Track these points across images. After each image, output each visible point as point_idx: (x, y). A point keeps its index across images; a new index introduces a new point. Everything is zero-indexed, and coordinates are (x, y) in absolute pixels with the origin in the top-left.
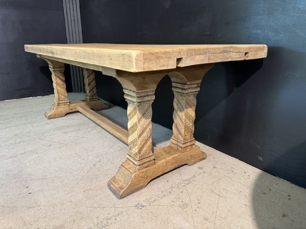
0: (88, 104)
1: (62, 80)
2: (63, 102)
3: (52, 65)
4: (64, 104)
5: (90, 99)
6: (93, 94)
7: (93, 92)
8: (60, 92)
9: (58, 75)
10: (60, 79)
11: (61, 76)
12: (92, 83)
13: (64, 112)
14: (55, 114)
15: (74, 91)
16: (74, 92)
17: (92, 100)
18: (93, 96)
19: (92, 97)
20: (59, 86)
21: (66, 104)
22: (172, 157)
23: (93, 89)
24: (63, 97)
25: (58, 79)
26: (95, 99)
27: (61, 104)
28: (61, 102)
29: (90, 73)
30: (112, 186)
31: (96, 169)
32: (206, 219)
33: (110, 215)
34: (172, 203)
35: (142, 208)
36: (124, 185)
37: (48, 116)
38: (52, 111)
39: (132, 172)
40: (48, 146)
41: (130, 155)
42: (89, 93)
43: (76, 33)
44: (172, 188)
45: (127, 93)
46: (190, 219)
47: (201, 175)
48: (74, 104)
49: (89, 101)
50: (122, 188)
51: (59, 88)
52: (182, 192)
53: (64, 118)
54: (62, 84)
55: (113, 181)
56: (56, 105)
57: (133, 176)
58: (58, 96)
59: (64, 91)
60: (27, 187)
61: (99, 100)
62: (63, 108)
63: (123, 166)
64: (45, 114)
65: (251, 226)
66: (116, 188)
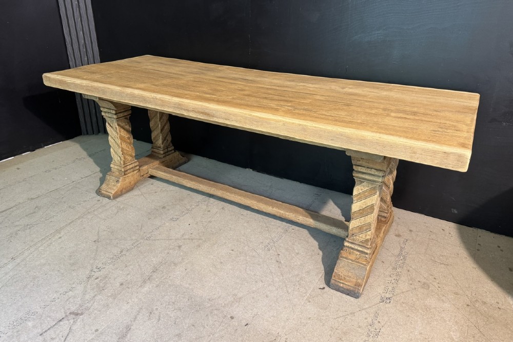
0: (163, 162)
1: (127, 131)
2: (131, 166)
3: (115, 109)
4: (132, 170)
5: (163, 154)
6: (167, 145)
7: (167, 141)
8: (125, 152)
9: (122, 124)
10: (125, 129)
11: (126, 125)
12: (166, 127)
13: (132, 183)
14: (121, 189)
15: (86, 133)
17: (167, 154)
18: (167, 148)
19: (166, 150)
20: (125, 141)
21: (134, 169)
23: (167, 136)
24: (129, 158)
25: (122, 130)
27: (129, 171)
28: (128, 167)
30: (342, 285)
31: (286, 267)
32: (456, 294)
33: (370, 320)
34: (413, 287)
35: (390, 302)
36: (359, 280)
37: (111, 195)
38: (114, 186)
39: (365, 263)
40: (177, 248)
41: (352, 243)
42: (162, 144)
43: (84, 30)
44: (394, 269)
45: (362, 171)
46: (444, 298)
47: (407, 245)
48: (145, 167)
49: (164, 157)
50: (360, 285)
51: (124, 146)
52: (409, 271)
53: (135, 192)
54: (129, 138)
55: (339, 279)
56: (118, 173)
57: (368, 268)
58: (123, 159)
59: (130, 150)
60: (232, 318)
61: (175, 151)
62: (132, 177)
63: (346, 258)
64: (99, 192)
65: (495, 288)
66: (351, 286)
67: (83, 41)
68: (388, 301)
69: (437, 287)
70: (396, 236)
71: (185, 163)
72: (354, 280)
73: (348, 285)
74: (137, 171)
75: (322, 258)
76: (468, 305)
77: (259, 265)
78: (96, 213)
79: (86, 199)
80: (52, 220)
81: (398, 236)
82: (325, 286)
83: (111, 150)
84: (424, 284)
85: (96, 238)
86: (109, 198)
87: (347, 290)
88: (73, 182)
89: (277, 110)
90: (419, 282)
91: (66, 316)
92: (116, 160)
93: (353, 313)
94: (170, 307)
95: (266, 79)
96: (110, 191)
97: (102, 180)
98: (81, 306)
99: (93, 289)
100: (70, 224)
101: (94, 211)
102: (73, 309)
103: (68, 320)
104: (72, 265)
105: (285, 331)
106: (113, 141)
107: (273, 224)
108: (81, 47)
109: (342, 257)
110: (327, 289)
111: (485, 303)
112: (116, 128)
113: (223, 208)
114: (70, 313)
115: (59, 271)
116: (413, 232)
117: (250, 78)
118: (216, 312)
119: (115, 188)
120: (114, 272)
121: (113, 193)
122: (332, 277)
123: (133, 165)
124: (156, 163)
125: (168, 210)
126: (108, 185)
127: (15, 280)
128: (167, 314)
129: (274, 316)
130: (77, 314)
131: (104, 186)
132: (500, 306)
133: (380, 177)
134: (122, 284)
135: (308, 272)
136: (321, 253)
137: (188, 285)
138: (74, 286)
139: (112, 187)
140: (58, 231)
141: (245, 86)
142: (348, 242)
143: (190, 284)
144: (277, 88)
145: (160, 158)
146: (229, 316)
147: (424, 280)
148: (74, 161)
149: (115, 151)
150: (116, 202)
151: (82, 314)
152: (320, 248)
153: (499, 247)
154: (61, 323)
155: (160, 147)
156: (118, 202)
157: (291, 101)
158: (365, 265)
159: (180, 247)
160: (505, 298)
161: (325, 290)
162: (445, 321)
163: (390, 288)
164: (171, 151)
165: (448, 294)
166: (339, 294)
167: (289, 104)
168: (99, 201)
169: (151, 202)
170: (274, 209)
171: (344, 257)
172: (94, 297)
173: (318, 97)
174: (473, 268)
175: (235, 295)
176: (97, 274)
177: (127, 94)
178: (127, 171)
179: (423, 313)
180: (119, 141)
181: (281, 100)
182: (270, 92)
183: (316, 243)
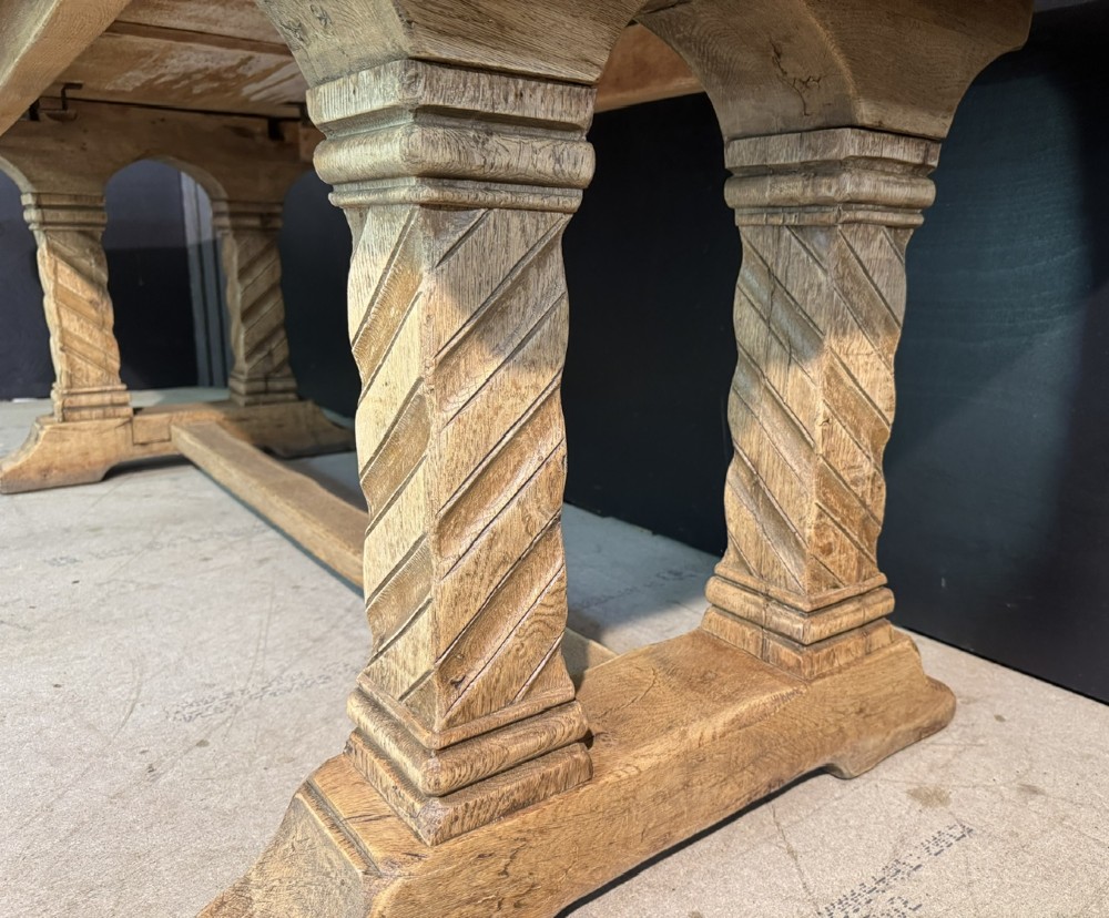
0: (240, 422)
1: (90, 279)
2: (96, 399)
3: (32, 189)
4: (99, 412)
5: (249, 393)
6: (269, 367)
7: (270, 354)
8: (76, 345)
9: (69, 251)
10: (78, 270)
11: (84, 256)
12: (266, 308)
13: (97, 456)
14: (44, 464)
15: (207, 380)
16: (203, 385)
17: (262, 398)
18: (266, 379)
19: (260, 385)
20: (75, 310)
21: (110, 411)
22: (729, 714)
23: (268, 338)
24: (95, 373)
25: (64, 270)
26: (280, 396)
27: (85, 413)
28: (84, 400)
29: (253, 252)
41: (372, 703)
48: (158, 418)
49: (246, 405)
58: (65, 368)
59: (98, 344)
61: (301, 398)
62: (95, 436)
74: (119, 421)
81: (931, 798)
92: (58, 374)
123: (108, 398)
142: (360, 690)
155: (241, 372)
164: (282, 392)
178: (76, 409)
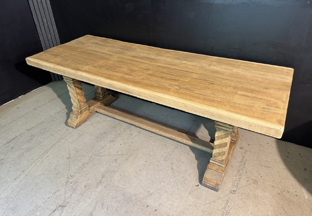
0: (102, 103)
1: (80, 88)
2: (84, 108)
4: (85, 110)
6: (104, 92)
8: (80, 100)
9: (77, 86)
10: (78, 88)
11: (79, 85)
13: (86, 117)
14: (80, 122)
17: (104, 97)
18: (104, 94)
20: (79, 95)
24: (83, 104)
25: (77, 89)
27: (83, 111)
28: (83, 109)
30: (208, 184)
31: (177, 172)
32: (273, 187)
33: (223, 205)
34: (248, 183)
35: (235, 193)
36: (218, 182)
37: (74, 126)
38: (75, 120)
39: (221, 172)
40: (115, 161)
41: (214, 161)
42: (101, 92)
43: (47, 17)
44: (238, 171)
45: (220, 124)
46: (266, 190)
47: (246, 154)
48: (92, 107)
49: (103, 99)
50: (218, 185)
51: (79, 97)
52: (246, 172)
53: (88, 123)
54: (81, 93)
55: (206, 181)
56: (76, 113)
57: (223, 175)
58: (79, 105)
59: (83, 99)
60: (148, 206)
61: (109, 94)
62: (85, 114)
63: (211, 169)
64: (66, 123)
65: (296, 182)
66: (214, 185)
67: (47, 25)
68: (234, 193)
69: (262, 182)
70: (240, 148)
71: (116, 100)
72: (216, 182)
73: (212, 185)
74: (88, 110)
75: (197, 165)
76: (279, 194)
77: (161, 171)
78: (66, 138)
79: (60, 129)
80: (42, 144)
81: (241, 148)
82: (199, 184)
83: (71, 99)
84: (255, 180)
85: (68, 156)
86: (73, 128)
87: (211, 187)
88: (51, 116)
89: (169, 90)
90: (252, 179)
91: (57, 208)
92: (75, 105)
93: (214, 201)
94: (113, 200)
95: (162, 58)
96: (73, 123)
97: (68, 116)
98: (64, 201)
99: (70, 190)
100: (52, 146)
101: (65, 136)
102: (61, 203)
103: (58, 210)
104: (57, 174)
105: (177, 213)
106: (72, 95)
107: (168, 142)
108: (46, 28)
109: (208, 168)
110: (200, 186)
111: (288, 192)
112: (73, 88)
113: (139, 132)
114: (59, 206)
115: (49, 178)
116: (250, 146)
117: (152, 57)
118: (138, 203)
119: (76, 122)
120: (80, 178)
121: (75, 125)
122: (202, 179)
123: (85, 107)
124: (99, 104)
125: (108, 134)
126: (71, 120)
127: (26, 186)
128: (112, 205)
129: (170, 204)
130: (63, 206)
131: (69, 120)
132: (297, 193)
133: (231, 129)
134: (85, 186)
135: (189, 175)
136: (197, 162)
137: (122, 186)
138: (59, 188)
139: (74, 120)
140: (46, 152)
141: (150, 65)
142: (212, 160)
143: (123, 185)
144: (169, 66)
145: (101, 100)
146: (146, 205)
147: (255, 178)
148: (50, 102)
149: (74, 101)
150: (77, 130)
151: (65, 206)
152: (196, 159)
153: (300, 154)
154: (55, 212)
155: (100, 94)
156: (79, 130)
157: (178, 80)
158: (221, 173)
159: (116, 160)
160: (300, 188)
161: (199, 186)
162: (266, 204)
163: (236, 185)
164: (107, 95)
165: (268, 187)
166: (207, 189)
167: (177, 84)
168: (67, 130)
169: (97, 129)
170: (169, 135)
171: (209, 169)
172: (71, 195)
173: (194, 76)
174: (284, 169)
175: (149, 192)
176: (71, 180)
177: (79, 75)
178: (82, 111)
179: (253, 200)
180: (76, 95)
181: (172, 80)
182: (164, 70)
183: (193, 155)
